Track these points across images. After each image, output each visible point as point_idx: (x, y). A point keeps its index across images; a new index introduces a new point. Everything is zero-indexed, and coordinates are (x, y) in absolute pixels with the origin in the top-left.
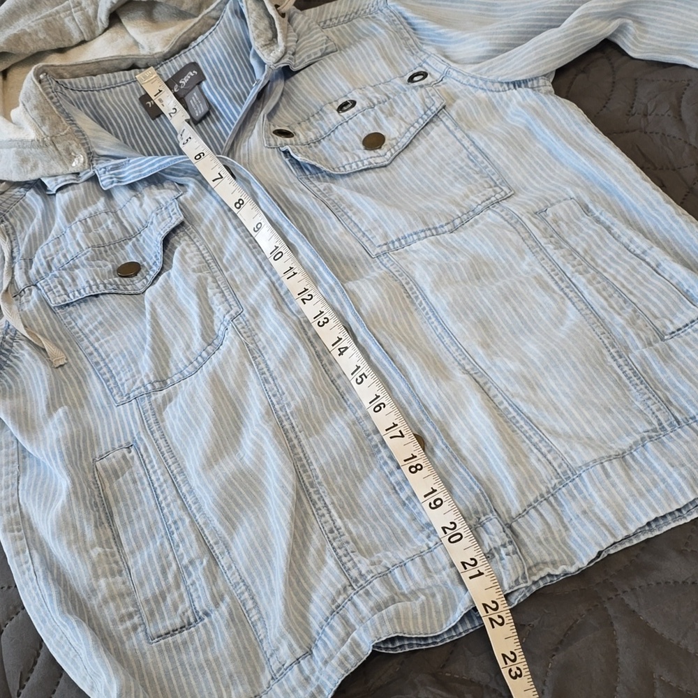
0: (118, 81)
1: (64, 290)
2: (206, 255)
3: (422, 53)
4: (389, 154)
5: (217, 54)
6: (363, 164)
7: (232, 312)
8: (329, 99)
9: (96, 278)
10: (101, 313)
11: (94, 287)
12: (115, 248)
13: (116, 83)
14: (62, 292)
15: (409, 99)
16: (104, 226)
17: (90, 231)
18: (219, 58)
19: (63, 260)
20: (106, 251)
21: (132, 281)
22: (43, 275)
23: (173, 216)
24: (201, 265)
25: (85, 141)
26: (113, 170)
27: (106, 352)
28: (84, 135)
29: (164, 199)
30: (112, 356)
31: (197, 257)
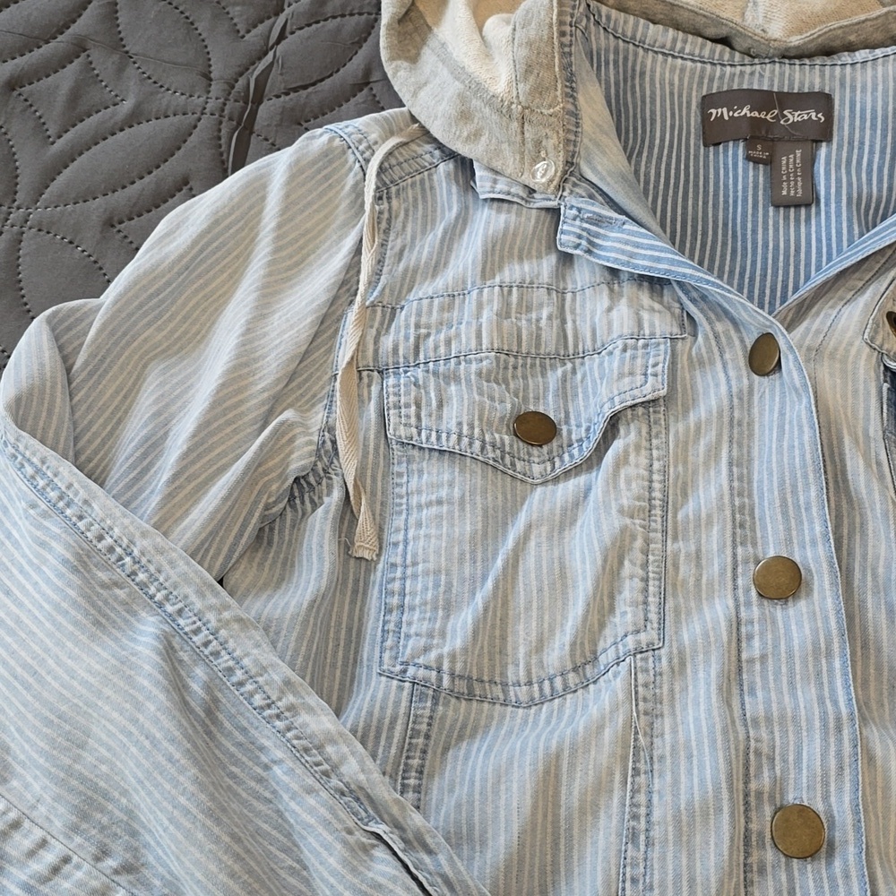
21: (529, 454)
22: (401, 360)
23: (650, 379)
24: (637, 503)
25: (573, 138)
26: (589, 221)
27: (415, 555)
28: (577, 125)
29: (652, 325)
30: (420, 567)
31: (640, 482)
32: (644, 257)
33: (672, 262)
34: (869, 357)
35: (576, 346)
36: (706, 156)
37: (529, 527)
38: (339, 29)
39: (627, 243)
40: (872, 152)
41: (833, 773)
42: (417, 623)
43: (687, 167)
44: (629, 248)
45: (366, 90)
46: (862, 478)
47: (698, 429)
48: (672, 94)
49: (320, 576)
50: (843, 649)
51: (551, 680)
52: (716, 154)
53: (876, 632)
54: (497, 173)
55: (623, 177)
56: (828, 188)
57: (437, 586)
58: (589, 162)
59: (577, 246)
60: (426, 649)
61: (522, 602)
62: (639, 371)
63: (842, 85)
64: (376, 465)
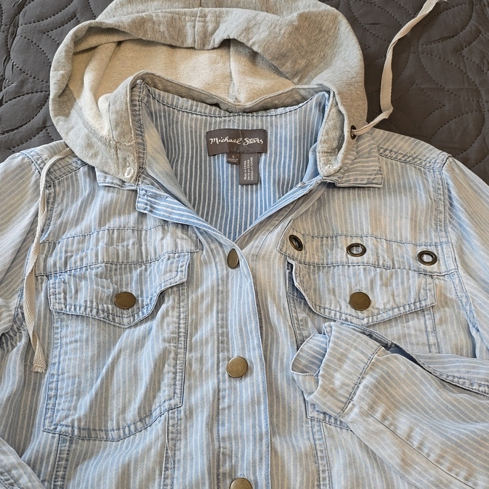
21: (122, 314)
22: (58, 269)
23: (179, 273)
24: (172, 335)
25: (142, 156)
26: (151, 196)
27: (63, 369)
28: (144, 149)
29: (182, 246)
30: (66, 375)
31: (174, 325)
32: (176, 214)
33: (188, 217)
34: (280, 258)
35: (147, 257)
36: (210, 161)
37: (120, 351)
38: (30, 100)
39: (168, 207)
40: (285, 158)
41: (257, 461)
42: (63, 404)
43: (201, 167)
44: (169, 210)
45: (44, 131)
46: (275, 317)
47: (202, 296)
48: (191, 132)
49: (13, 383)
50: (265, 400)
51: (129, 427)
52: (214, 160)
53: (282, 390)
54: (106, 173)
55: (167, 174)
56: (264, 176)
57: (73, 384)
58: (150, 167)
59: (145, 209)
60: (67, 417)
61: (115, 389)
62: (174, 270)
63: (272, 125)
64: (45, 324)
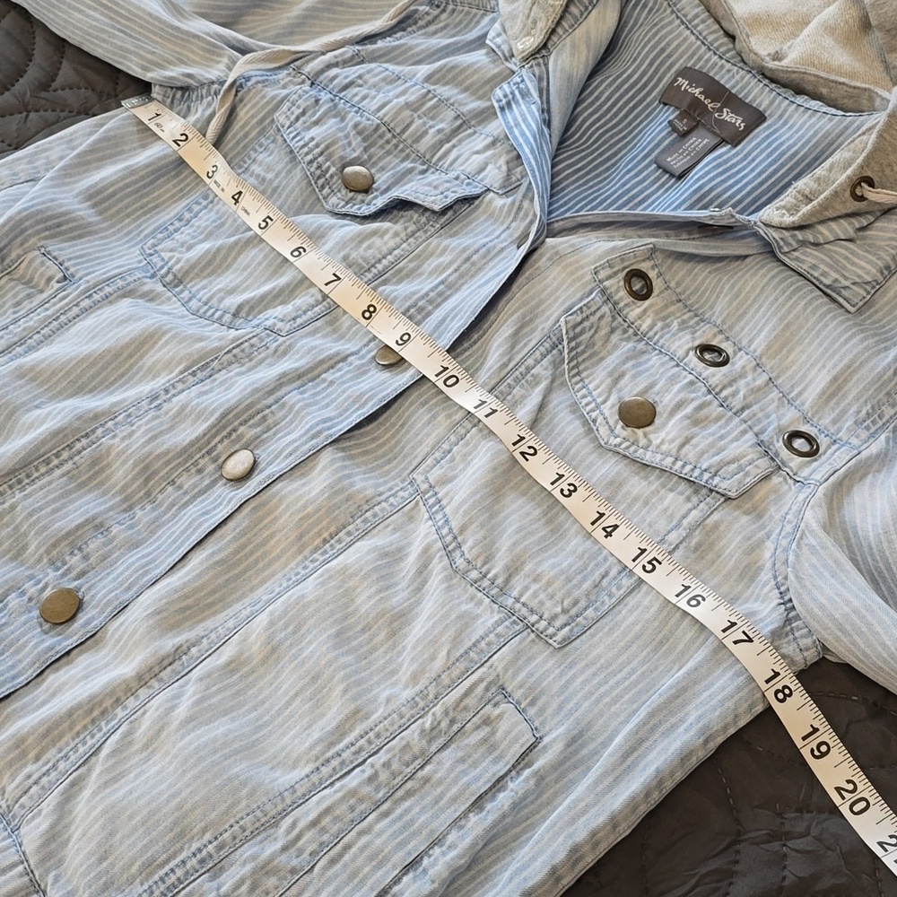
0: (699, 28)
1: (297, 119)
2: (385, 262)
3: (864, 435)
4: (618, 440)
5: (788, 139)
6: (592, 410)
7: (280, 325)
8: (731, 328)
9: (323, 146)
10: (277, 175)
11: (306, 149)
12: (402, 151)
13: (695, 27)
14: (293, 118)
15: (737, 439)
16: (431, 123)
17: (415, 110)
18: (782, 144)
19: (357, 98)
20: (388, 142)
21: (339, 190)
22: (331, 86)
23: (442, 196)
25: (562, 33)
26: (521, 91)
29: (487, 175)
31: (377, 252)
32: (520, 129)
35: (439, 160)
36: (654, 109)
39: (522, 115)
44: (520, 119)
47: (445, 250)
51: (217, 310)
62: (441, 189)
